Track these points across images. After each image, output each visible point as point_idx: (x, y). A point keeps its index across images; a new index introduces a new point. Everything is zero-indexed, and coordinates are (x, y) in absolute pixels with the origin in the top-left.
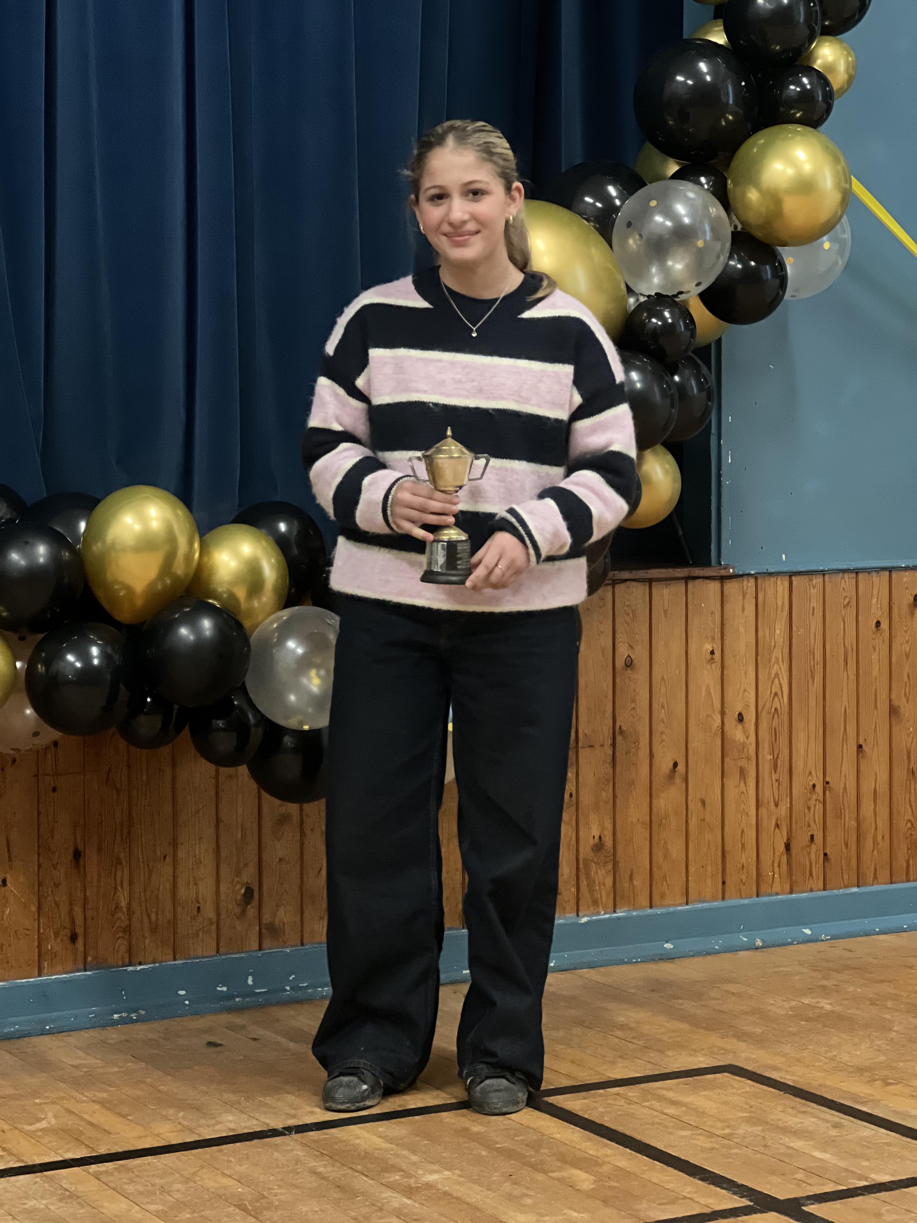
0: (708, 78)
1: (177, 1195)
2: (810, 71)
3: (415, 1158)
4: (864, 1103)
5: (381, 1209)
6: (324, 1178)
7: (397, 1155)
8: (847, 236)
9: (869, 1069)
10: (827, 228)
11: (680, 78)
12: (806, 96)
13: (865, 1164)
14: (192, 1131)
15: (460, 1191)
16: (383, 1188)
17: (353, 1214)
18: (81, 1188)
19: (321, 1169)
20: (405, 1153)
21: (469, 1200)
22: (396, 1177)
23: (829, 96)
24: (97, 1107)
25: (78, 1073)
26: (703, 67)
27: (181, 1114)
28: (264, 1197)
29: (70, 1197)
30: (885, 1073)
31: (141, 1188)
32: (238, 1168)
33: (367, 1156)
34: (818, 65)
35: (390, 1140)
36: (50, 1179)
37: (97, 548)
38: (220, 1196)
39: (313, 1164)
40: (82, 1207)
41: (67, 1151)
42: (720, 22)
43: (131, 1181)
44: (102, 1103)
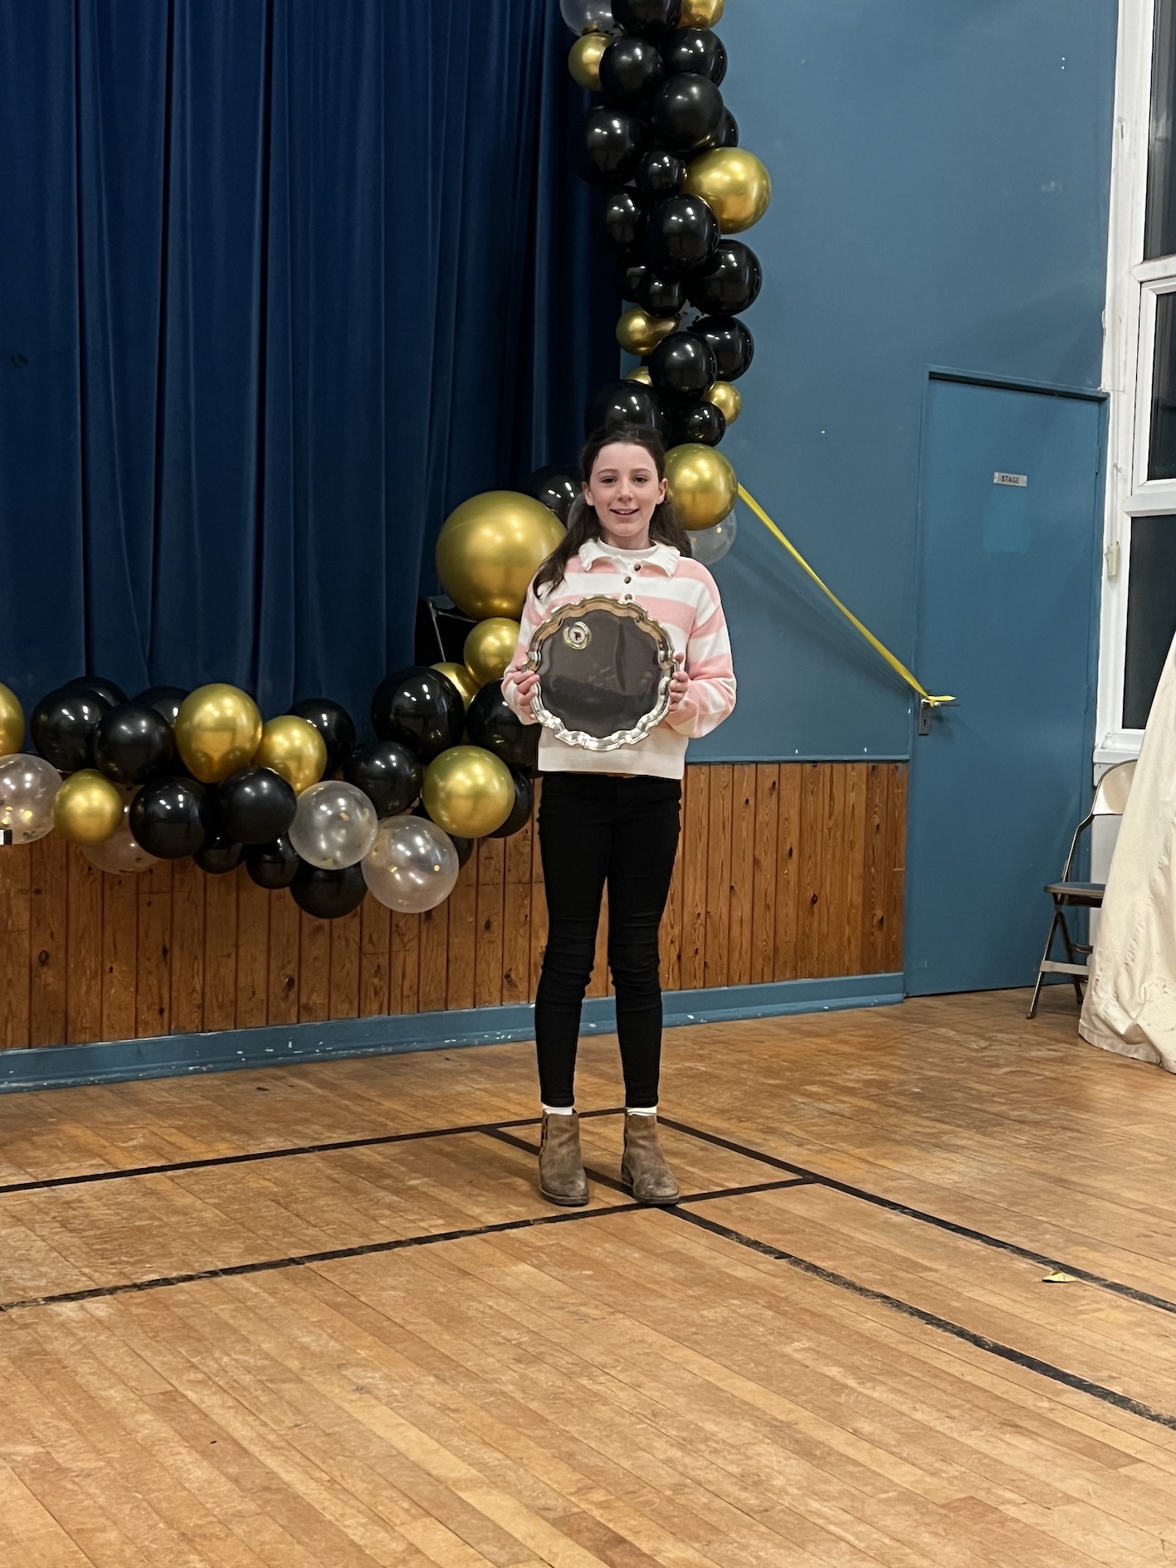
0: (638, 408)
1: (230, 1193)
2: (709, 405)
3: (403, 1169)
4: (723, 1134)
5: (377, 1203)
6: (338, 1182)
7: (391, 1167)
8: (734, 524)
9: (728, 1111)
10: (720, 518)
11: (617, 407)
12: (706, 424)
13: (721, 1175)
14: (243, 1149)
15: (434, 1191)
16: (378, 1189)
17: (356, 1206)
18: (160, 1188)
19: (335, 1176)
20: (396, 1165)
21: (441, 1198)
22: (388, 1182)
23: (722, 424)
24: (173, 1130)
25: (162, 1108)
26: (634, 400)
27: (235, 1137)
28: (292, 1194)
29: (150, 1194)
30: (740, 1114)
31: (203, 1187)
32: (275, 1174)
33: (369, 1167)
34: (714, 402)
35: (386, 1157)
36: (137, 1181)
37: (186, 726)
38: (260, 1194)
39: (329, 1172)
40: (159, 1199)
41: (151, 1161)
42: (647, 368)
43: (196, 1183)
44: (178, 1128)
